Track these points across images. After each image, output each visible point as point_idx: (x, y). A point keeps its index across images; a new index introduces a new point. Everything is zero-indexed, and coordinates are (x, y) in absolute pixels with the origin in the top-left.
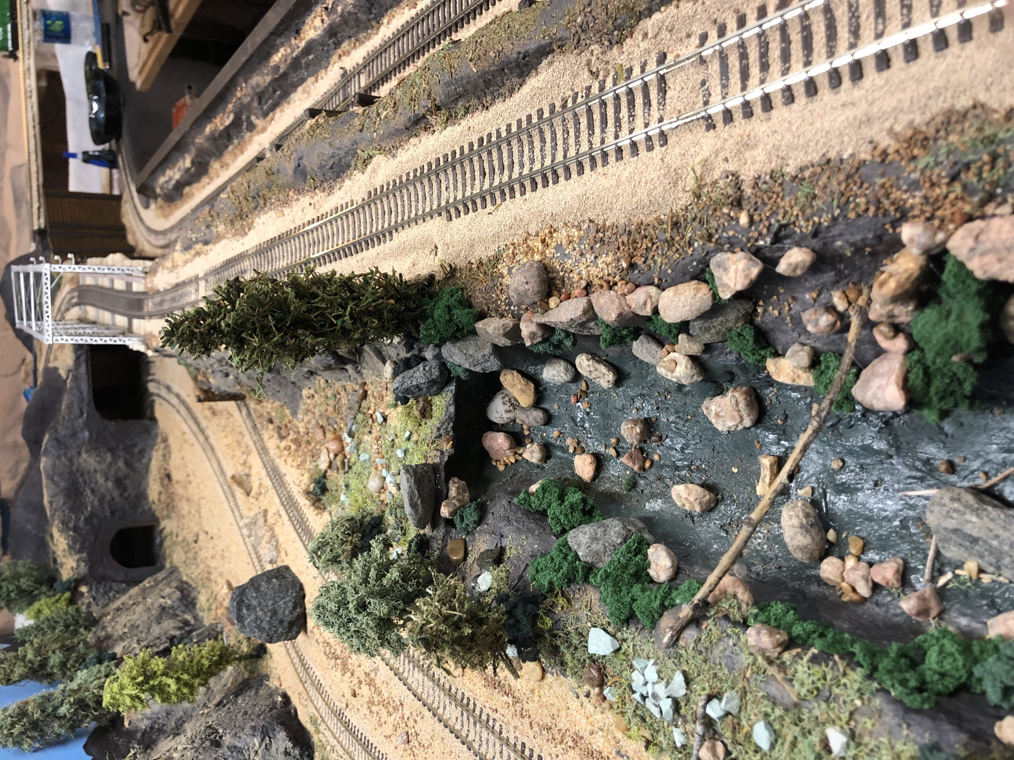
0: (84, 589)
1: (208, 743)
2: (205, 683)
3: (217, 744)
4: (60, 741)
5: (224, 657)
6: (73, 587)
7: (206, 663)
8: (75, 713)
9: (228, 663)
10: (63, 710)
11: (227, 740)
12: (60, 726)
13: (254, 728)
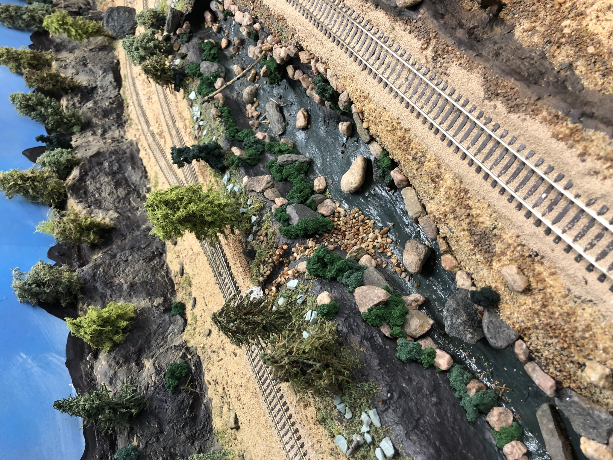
1: (81, 63)
2: (88, 38)
3: (85, 65)
4: (20, 29)
5: (98, 32)
7: (90, 30)
8: (29, 20)
9: (100, 35)
10: (25, 17)
11: (90, 66)
12: (22, 23)
13: (101, 67)
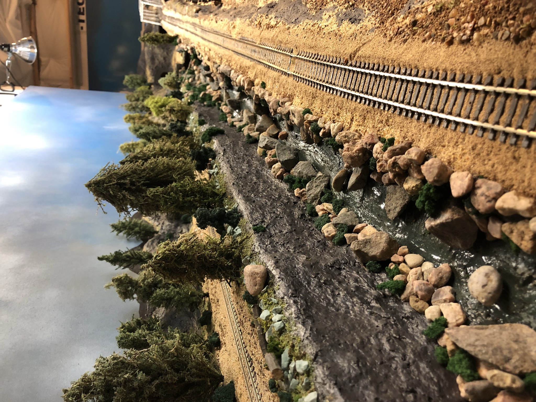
0: (152, 86)
6: (150, 85)
